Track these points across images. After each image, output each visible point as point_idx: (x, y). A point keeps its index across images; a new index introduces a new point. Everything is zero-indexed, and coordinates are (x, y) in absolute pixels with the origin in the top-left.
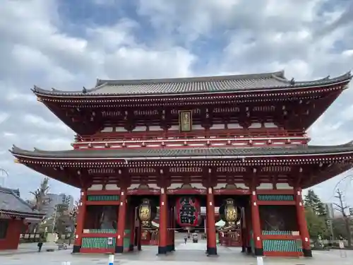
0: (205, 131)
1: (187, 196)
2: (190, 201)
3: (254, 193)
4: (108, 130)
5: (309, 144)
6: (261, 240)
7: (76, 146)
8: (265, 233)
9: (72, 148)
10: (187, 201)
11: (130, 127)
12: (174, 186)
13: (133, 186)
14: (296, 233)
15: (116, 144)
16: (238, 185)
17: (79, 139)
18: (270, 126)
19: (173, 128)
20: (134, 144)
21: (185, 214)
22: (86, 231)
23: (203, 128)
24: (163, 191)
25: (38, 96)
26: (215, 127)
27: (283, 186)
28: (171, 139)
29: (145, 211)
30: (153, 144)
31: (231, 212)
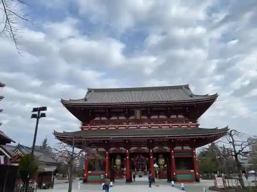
0: (148, 119)
1: (139, 154)
2: (141, 155)
3: (173, 152)
4: (97, 119)
5: (200, 127)
6: (176, 174)
7: (82, 128)
8: (177, 171)
9: (80, 130)
10: (139, 156)
11: (109, 117)
12: (133, 149)
13: (112, 149)
14: (192, 171)
15: (103, 127)
16: (165, 148)
17: (83, 125)
18: (180, 116)
19: (132, 118)
20: (112, 127)
21: (139, 163)
22: (90, 172)
23: (147, 118)
24: (127, 151)
25: (63, 104)
26: (153, 117)
27: (187, 148)
28: (130, 124)
29: (118, 161)
30: (122, 127)
31: (162, 161)
